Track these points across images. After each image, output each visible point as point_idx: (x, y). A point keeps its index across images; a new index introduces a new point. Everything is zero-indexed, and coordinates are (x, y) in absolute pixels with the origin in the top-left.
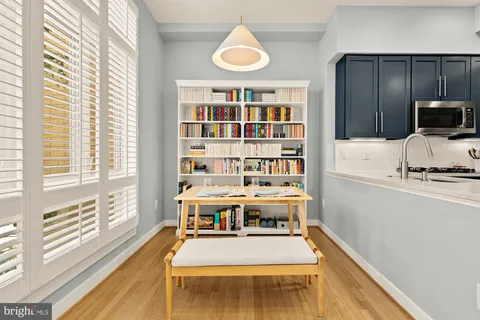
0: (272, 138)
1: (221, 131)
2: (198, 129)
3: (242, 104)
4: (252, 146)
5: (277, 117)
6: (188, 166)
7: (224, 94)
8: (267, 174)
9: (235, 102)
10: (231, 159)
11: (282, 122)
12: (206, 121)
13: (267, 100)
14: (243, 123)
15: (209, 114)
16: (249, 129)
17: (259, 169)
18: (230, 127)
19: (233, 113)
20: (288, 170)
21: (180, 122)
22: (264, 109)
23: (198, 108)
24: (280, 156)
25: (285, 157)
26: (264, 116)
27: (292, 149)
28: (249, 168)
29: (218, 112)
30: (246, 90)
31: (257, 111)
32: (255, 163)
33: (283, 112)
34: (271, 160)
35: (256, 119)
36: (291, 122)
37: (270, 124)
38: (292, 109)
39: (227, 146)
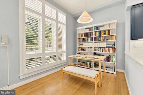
0: (103, 41)
1: (88, 40)
2: (82, 40)
3: (93, 31)
4: (96, 43)
5: (105, 33)
6: (79, 49)
7: (88, 29)
8: (101, 52)
9: (91, 31)
10: (90, 48)
11: (107, 35)
12: (84, 37)
13: (101, 29)
14: (93, 37)
15: (84, 35)
16: (95, 39)
17: (99, 51)
18: (90, 38)
19: (91, 34)
20: (109, 51)
21: (77, 38)
22: (100, 32)
23: (82, 34)
24: (106, 47)
25: (108, 47)
26: (100, 34)
27: (110, 44)
28: (96, 50)
29: (87, 35)
30: (94, 27)
31: (98, 33)
32: (97, 49)
33: (107, 32)
34: (103, 48)
35: (98, 35)
36: (110, 35)
37: (102, 36)
38: (111, 31)
39: (89, 44)
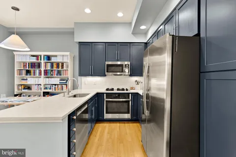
0: (56, 76)
1: (34, 73)
2: (24, 72)
3: (42, 61)
4: (47, 79)
5: (58, 67)
6: (20, 87)
7: (35, 57)
8: (54, 91)
9: (39, 61)
10: (38, 85)
11: (60, 69)
12: (27, 69)
13: (53, 60)
14: (43, 70)
15: (29, 66)
16: (46, 72)
17: (50, 89)
18: (38, 71)
19: (39, 65)
20: (62, 89)
21: (16, 69)
22: (52, 64)
23: (24, 63)
24: (59, 83)
25: (61, 84)
26: (52, 66)
27: (64, 80)
28: (46, 88)
29: (33, 65)
30: (44, 56)
31: (49, 65)
32: (49, 86)
33: (60, 65)
34: (55, 85)
35: (49, 68)
36: (64, 69)
37: (55, 70)
38: (64, 64)
39: (37, 79)
